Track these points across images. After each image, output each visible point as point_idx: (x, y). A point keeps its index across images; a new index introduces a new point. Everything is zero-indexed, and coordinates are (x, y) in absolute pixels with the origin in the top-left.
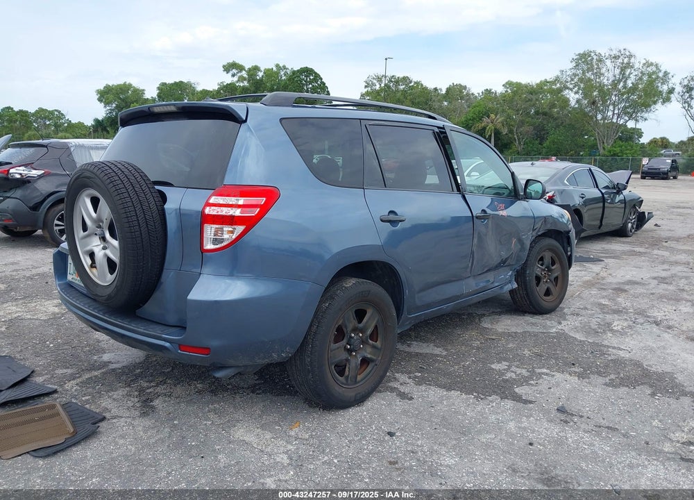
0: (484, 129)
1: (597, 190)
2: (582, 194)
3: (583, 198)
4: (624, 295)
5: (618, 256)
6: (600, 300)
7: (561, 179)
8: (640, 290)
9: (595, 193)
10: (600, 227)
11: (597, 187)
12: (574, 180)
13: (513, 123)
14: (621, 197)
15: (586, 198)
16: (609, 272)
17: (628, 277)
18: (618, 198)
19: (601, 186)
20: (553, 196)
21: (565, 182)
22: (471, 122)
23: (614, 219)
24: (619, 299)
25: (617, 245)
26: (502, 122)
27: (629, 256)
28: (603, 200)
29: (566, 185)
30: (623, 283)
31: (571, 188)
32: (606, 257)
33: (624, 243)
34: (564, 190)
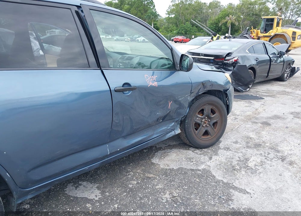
0: (227, 22)
1: (267, 56)
2: (257, 58)
3: (257, 60)
4: (267, 128)
5: (274, 95)
6: (249, 134)
7: (244, 50)
8: (280, 123)
9: (266, 57)
10: (267, 77)
11: (267, 54)
12: (252, 50)
13: (240, 19)
14: (282, 59)
15: (260, 60)
16: (265, 108)
17: (275, 113)
18: (279, 60)
19: (269, 53)
20: (237, 60)
21: (247, 51)
22: (221, 19)
23: (276, 72)
24: (264, 133)
25: (276, 87)
26: (235, 20)
27: (281, 95)
28: (270, 60)
29: (247, 53)
30: (270, 118)
31: (250, 54)
32: (267, 96)
33: (281, 85)
34: (245, 56)
